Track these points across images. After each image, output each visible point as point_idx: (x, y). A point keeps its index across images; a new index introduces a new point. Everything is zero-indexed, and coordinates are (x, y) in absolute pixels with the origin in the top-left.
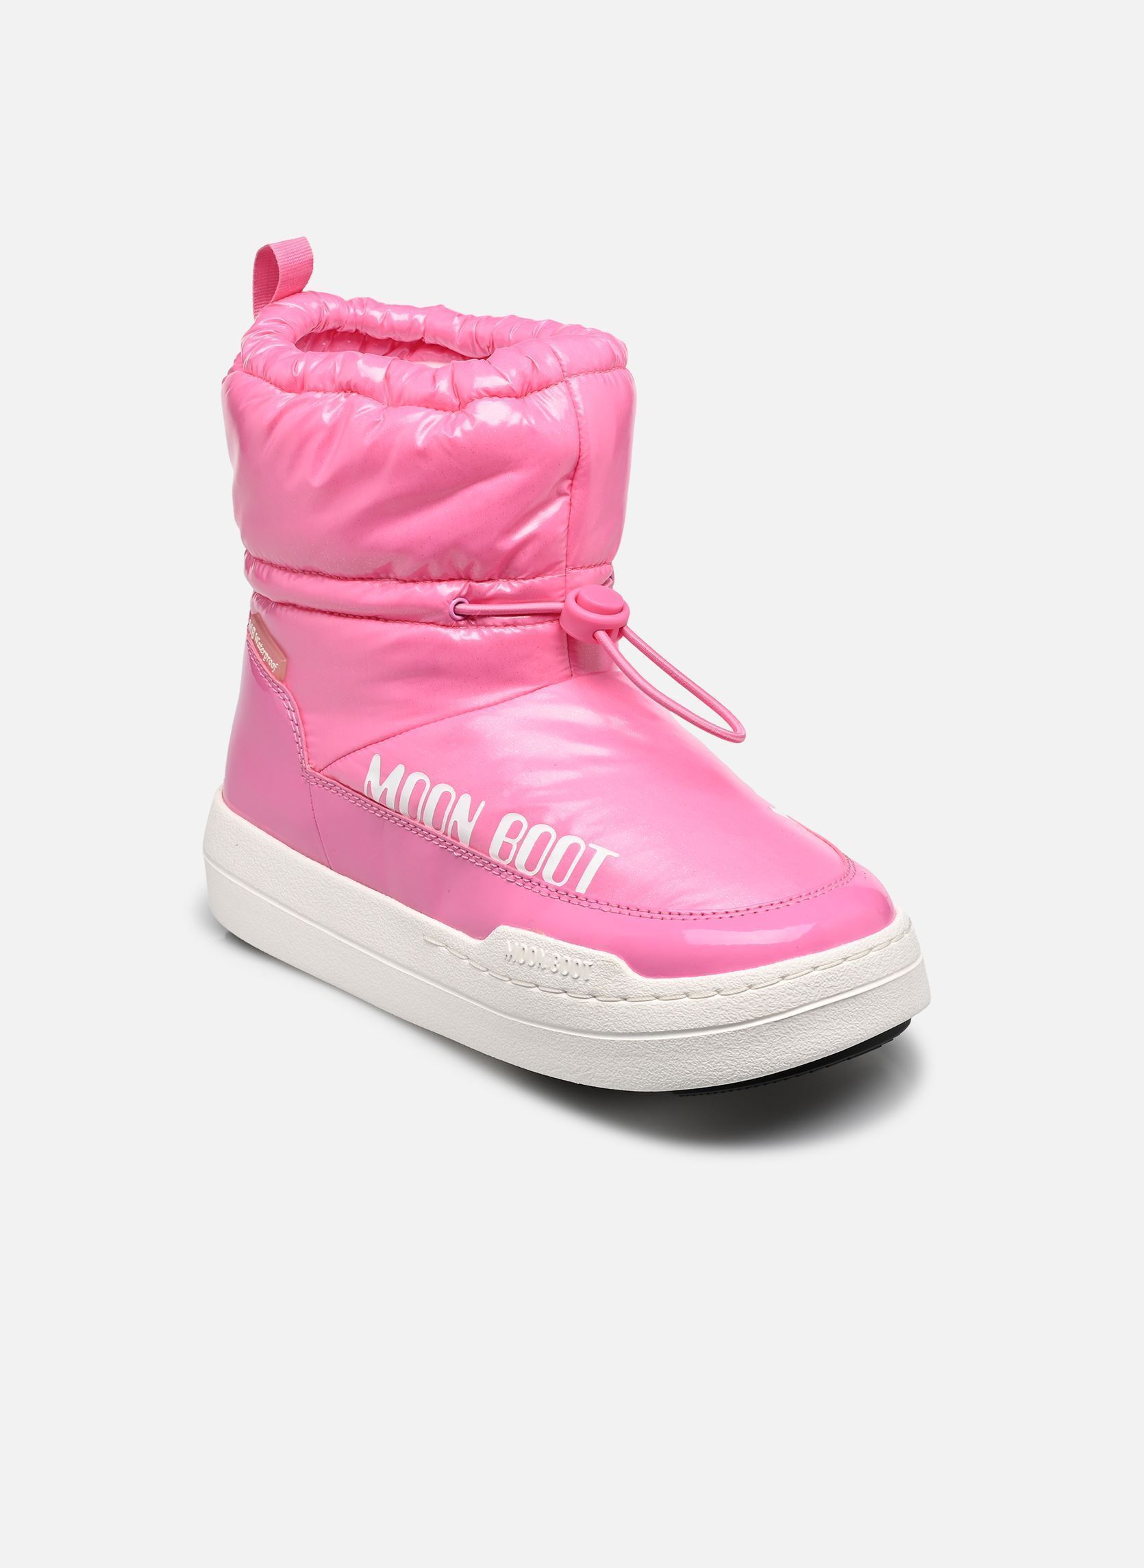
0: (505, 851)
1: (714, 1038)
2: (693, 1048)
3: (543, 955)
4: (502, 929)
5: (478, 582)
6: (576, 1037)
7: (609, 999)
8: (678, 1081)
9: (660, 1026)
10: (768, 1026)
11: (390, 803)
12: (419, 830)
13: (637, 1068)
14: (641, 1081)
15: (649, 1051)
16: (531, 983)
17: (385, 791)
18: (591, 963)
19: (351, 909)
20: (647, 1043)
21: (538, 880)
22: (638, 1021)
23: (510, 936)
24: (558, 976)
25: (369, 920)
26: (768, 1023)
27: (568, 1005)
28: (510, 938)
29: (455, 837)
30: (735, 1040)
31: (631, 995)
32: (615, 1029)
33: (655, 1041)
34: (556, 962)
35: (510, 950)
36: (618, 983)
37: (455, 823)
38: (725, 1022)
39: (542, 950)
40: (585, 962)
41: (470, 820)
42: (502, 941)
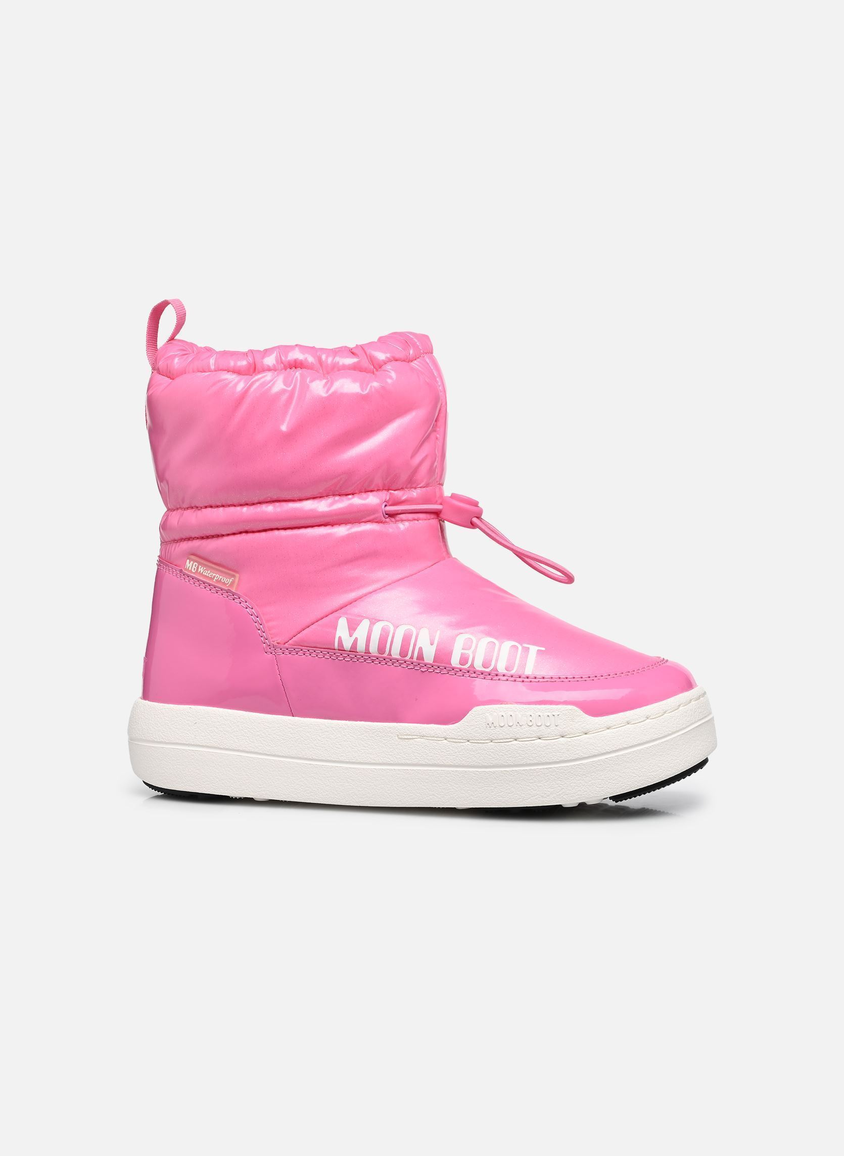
0: (464, 661)
1: (651, 749)
2: (638, 758)
3: (520, 716)
4: (477, 710)
5: (395, 490)
6: (551, 768)
7: (575, 735)
8: (629, 783)
9: (615, 746)
10: (679, 737)
11: (361, 647)
12: (390, 660)
13: (599, 780)
14: (603, 789)
15: (608, 766)
16: (511, 738)
17: (356, 640)
18: (558, 713)
19: (319, 738)
20: (606, 760)
21: (496, 673)
22: (599, 745)
23: (488, 710)
24: (534, 728)
25: (338, 741)
26: (679, 736)
27: (545, 746)
28: (488, 712)
29: (421, 657)
30: (663, 748)
31: (591, 729)
32: (582, 755)
33: (612, 757)
34: (531, 719)
35: (491, 720)
36: (580, 723)
37: (420, 649)
38: (656, 736)
39: (517, 713)
40: (554, 713)
41: (432, 644)
42: (481, 716)
